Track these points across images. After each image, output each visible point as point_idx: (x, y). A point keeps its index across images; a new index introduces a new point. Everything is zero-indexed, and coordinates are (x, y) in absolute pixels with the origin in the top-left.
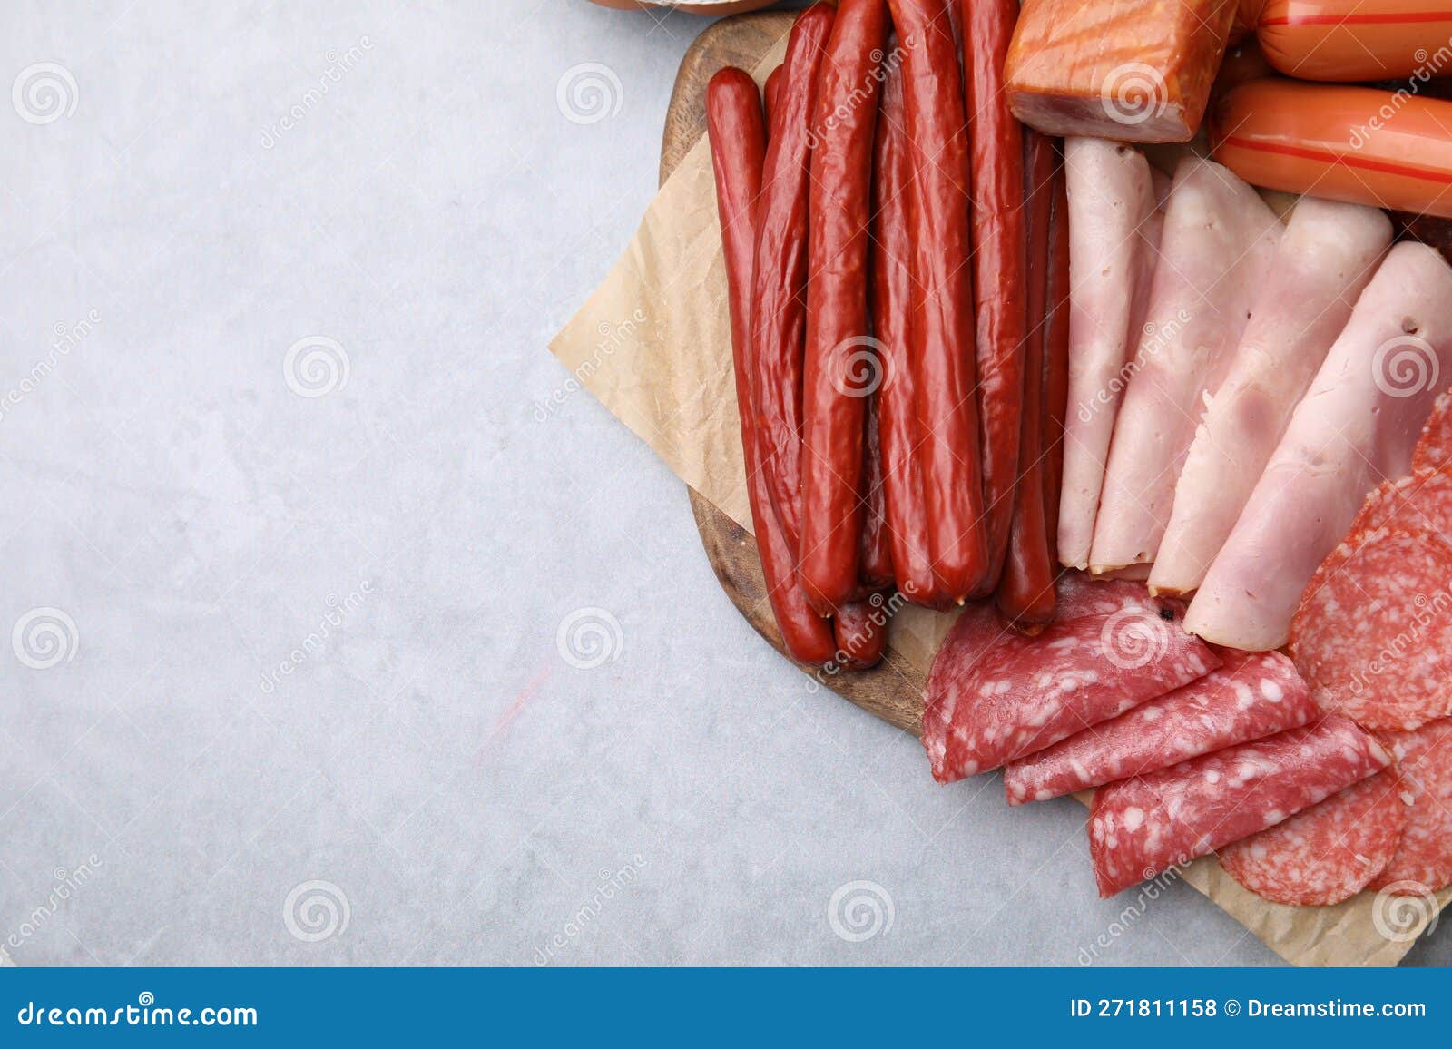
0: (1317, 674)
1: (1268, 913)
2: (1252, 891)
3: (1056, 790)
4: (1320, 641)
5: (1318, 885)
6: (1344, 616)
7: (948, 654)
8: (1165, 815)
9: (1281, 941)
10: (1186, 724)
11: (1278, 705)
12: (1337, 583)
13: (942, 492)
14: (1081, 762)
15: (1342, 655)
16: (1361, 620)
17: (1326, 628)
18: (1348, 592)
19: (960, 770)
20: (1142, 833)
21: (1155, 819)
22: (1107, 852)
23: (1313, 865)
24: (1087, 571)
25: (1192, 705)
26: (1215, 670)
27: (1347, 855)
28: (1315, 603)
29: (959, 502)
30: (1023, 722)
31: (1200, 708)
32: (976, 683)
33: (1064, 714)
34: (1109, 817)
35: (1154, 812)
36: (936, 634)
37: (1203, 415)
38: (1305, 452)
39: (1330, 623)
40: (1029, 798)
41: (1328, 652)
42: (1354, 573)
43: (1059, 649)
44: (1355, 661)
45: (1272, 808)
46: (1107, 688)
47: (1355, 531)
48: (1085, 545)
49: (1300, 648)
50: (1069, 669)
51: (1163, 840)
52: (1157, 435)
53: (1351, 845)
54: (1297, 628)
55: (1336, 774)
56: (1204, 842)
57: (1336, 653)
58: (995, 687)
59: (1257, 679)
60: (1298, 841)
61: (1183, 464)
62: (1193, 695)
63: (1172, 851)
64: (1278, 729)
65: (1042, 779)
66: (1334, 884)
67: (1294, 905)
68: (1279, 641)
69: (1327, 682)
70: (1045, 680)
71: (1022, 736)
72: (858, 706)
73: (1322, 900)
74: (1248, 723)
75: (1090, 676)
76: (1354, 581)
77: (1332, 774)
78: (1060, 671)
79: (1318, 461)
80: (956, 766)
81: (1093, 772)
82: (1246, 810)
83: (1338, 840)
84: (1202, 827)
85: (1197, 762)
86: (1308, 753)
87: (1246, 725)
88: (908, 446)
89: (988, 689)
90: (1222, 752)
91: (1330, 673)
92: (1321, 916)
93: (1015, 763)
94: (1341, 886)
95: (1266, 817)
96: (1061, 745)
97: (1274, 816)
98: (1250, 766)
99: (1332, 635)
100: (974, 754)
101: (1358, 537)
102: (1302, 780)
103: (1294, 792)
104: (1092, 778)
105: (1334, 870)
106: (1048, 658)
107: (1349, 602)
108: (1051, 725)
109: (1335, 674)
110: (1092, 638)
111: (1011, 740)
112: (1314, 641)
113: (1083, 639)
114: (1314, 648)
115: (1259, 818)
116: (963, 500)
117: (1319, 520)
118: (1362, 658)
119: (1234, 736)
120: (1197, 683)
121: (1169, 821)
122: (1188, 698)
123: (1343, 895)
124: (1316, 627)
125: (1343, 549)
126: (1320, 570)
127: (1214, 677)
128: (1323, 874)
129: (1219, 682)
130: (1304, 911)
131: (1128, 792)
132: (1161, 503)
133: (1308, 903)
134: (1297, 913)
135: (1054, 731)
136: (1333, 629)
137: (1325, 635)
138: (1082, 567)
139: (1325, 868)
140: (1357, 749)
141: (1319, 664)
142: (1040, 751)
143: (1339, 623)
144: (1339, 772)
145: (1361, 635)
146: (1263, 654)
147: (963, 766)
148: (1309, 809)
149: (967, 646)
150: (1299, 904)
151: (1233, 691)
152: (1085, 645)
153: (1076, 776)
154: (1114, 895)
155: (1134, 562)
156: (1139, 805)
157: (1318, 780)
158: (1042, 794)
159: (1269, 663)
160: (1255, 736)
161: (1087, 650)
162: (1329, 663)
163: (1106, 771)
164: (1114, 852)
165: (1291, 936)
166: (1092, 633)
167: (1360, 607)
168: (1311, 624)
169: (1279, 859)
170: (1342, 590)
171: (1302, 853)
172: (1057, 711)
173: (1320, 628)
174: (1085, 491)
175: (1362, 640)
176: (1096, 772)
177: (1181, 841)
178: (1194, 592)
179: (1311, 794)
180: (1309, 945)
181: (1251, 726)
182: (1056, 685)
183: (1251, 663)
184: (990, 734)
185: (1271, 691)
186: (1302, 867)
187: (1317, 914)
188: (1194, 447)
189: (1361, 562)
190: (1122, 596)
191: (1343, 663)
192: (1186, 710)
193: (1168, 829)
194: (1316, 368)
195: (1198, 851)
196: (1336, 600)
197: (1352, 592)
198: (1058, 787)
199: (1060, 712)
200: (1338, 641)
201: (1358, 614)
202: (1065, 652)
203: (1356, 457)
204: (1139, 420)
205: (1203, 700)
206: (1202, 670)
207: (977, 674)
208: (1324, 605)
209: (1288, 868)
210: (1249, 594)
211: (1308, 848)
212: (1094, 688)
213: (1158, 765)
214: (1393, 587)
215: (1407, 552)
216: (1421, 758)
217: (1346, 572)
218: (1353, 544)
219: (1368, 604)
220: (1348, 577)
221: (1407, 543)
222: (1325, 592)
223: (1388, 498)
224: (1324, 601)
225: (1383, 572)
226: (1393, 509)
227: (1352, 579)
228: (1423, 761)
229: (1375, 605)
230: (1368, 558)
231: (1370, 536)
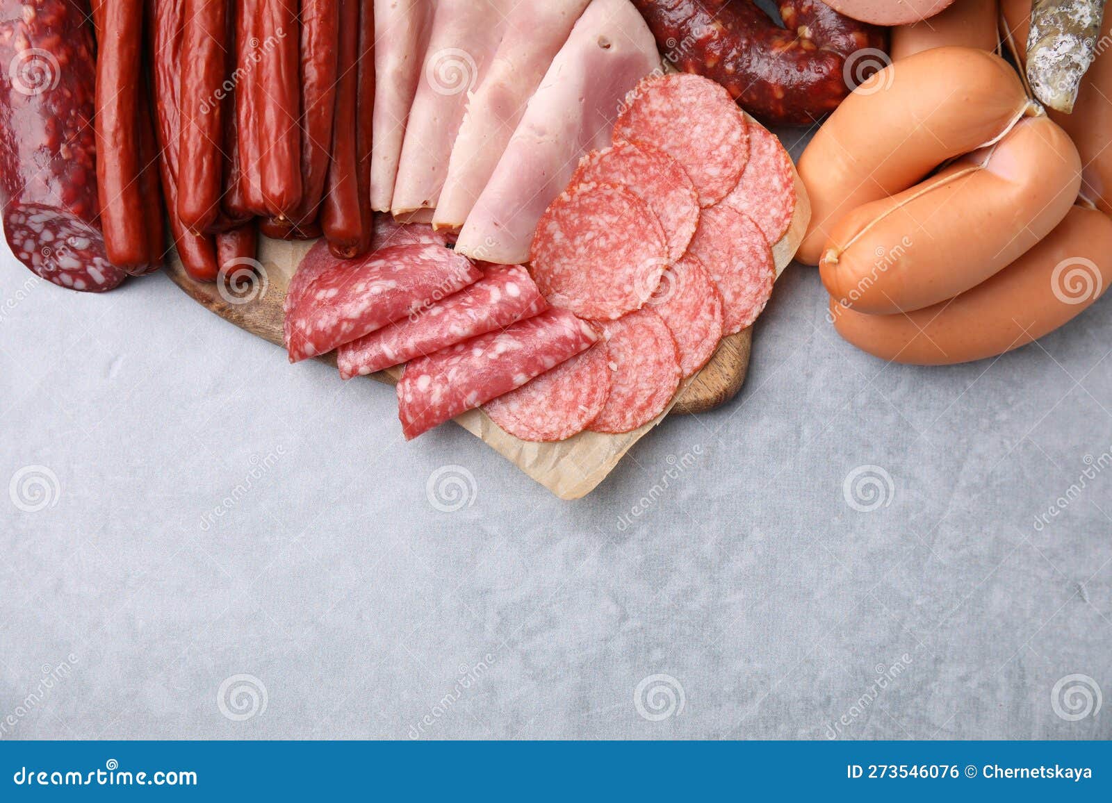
0: (551, 284)
1: (521, 449)
2: (510, 433)
3: (372, 366)
4: (552, 260)
5: (554, 427)
6: (568, 243)
7: (299, 277)
8: (445, 380)
9: (530, 467)
10: (458, 316)
11: (518, 299)
12: (562, 220)
13: (269, 143)
14: (388, 347)
15: (568, 270)
16: (580, 246)
17: (555, 252)
18: (569, 225)
19: (302, 350)
20: (430, 393)
21: (438, 382)
22: (405, 406)
23: (551, 413)
24: (389, 213)
25: (463, 304)
26: (479, 281)
27: (573, 405)
28: (546, 233)
29: (280, 151)
30: (344, 316)
31: (466, 304)
32: (313, 292)
33: (373, 309)
34: (408, 382)
35: (438, 377)
36: (293, 265)
37: (467, 106)
38: (532, 127)
39: (557, 248)
40: (354, 373)
41: (557, 268)
42: (573, 213)
43: (371, 268)
44: (576, 275)
45: (518, 373)
46: (404, 292)
47: (573, 184)
48: (388, 193)
49: (538, 264)
50: (376, 280)
51: (444, 396)
52: (435, 119)
53: (576, 397)
54: (534, 250)
55: (560, 347)
56: (471, 398)
57: (564, 269)
58: (326, 293)
59: (504, 283)
60: (541, 398)
61: (455, 141)
62: (464, 298)
63: (450, 403)
64: (519, 317)
65: (362, 358)
66: (565, 426)
67: (538, 441)
68: (524, 259)
69: (558, 289)
70: (360, 287)
71: (345, 326)
72: (250, 332)
73: (556, 437)
74: (498, 312)
75: (392, 284)
76: (574, 219)
77: (558, 348)
78: (371, 281)
79: (542, 133)
80: (299, 347)
81: (396, 352)
82: (500, 374)
83: (566, 395)
84: (470, 387)
85: (468, 342)
86: (543, 335)
87: (496, 315)
88: (252, 105)
89: (321, 295)
90: (481, 335)
91: (560, 282)
92: (558, 448)
93: (345, 347)
94: (569, 427)
95: (514, 379)
96: (374, 334)
97: (520, 379)
98: (504, 344)
99: (560, 256)
100: (311, 338)
101: (575, 188)
102: (537, 352)
103: (532, 360)
104: (396, 356)
105: (565, 417)
106: (364, 274)
107: (571, 234)
108: (364, 318)
109: (563, 283)
110: (395, 259)
111: (336, 328)
112: (547, 260)
113: (389, 261)
114: (547, 265)
115: (510, 380)
116: (283, 148)
117: (544, 174)
118: (582, 272)
119: (489, 323)
120: (467, 289)
121: (447, 382)
122: (461, 300)
123: (570, 433)
124: (548, 250)
125: (565, 196)
126: (548, 210)
127: (478, 285)
128: (557, 419)
129: (481, 287)
130: (545, 445)
131: (422, 366)
132: (439, 168)
133: (549, 440)
134: (541, 448)
135: (368, 322)
136: (560, 252)
137: (555, 256)
138: (385, 210)
139: (558, 415)
140: (574, 330)
141: (552, 276)
142: (359, 340)
143: (564, 248)
144: (563, 345)
145: (580, 256)
146: (510, 267)
147: (304, 348)
148: (545, 373)
150: (542, 441)
151: (488, 292)
152: (389, 264)
153: (385, 355)
154: (414, 438)
155: (421, 207)
156: (428, 373)
157: (548, 351)
158: (364, 370)
159: (513, 272)
160: (505, 323)
161: (391, 267)
162: (559, 276)
163: (406, 351)
164: (410, 405)
165: (538, 461)
166: (395, 257)
167: (578, 237)
168: (544, 248)
169: (528, 411)
170: (566, 225)
171: (543, 406)
172: (368, 307)
173: (551, 250)
174: (385, 158)
175: (581, 260)
176: (398, 351)
177: (456, 396)
178: (461, 227)
179: (543, 361)
180: (549, 468)
181: (499, 314)
182: (368, 290)
183: (503, 274)
184: (322, 324)
185: (513, 290)
186: (543, 416)
187: (554, 448)
188: (461, 129)
189: (577, 205)
190: (419, 235)
191: (569, 275)
192: (461, 309)
193: (447, 388)
194: (543, 73)
195: (469, 404)
196: (561, 231)
197: (572, 226)
198: (373, 363)
199: (370, 309)
200: (565, 260)
201: (578, 241)
202: (376, 269)
203: (570, 129)
204: (423, 110)
205: (470, 299)
207: (315, 285)
208: (553, 235)
209: (534, 416)
210: (496, 224)
211: (547, 402)
212: (393, 292)
213: (439, 345)
214: (601, 222)
215: (610, 198)
216: (622, 339)
217: (568, 212)
218: (572, 193)
219: (584, 234)
220: (569, 215)
221: (609, 192)
222: (553, 226)
223: (595, 161)
224: (552, 232)
225: (594, 212)
226: (599, 169)
227: (572, 217)
228: (624, 341)
229: (589, 236)
230: (583, 203)
231: (583, 188)
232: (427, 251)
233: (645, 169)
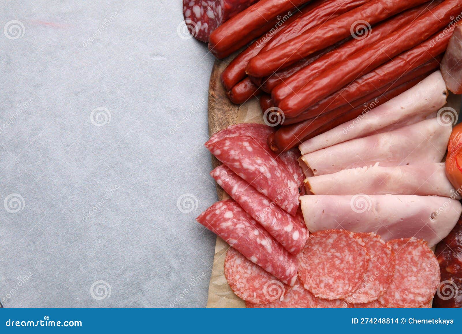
0: (306, 248)
1: (220, 275)
2: (225, 266)
3: (224, 185)
4: (317, 243)
5: (238, 286)
6: (330, 246)
7: (247, 127)
8: (235, 224)
9: (214, 284)
10: (269, 215)
11: (293, 240)
12: (339, 239)
13: (312, 88)
14: (237, 189)
15: (316, 253)
16: (331, 252)
17: (322, 243)
18: (338, 243)
19: (215, 149)
20: (226, 220)
21: (233, 222)
22: (213, 212)
23: (244, 281)
24: (301, 156)
25: (276, 214)
26: (290, 215)
27: (254, 290)
28: (330, 235)
29: (311, 96)
30: (242, 161)
31: (277, 216)
32: (246, 139)
33: (252, 173)
34: (225, 207)
35: (235, 220)
36: (251, 120)
37: (371, 166)
38: (377, 204)
39: (325, 243)
40: (216, 178)
41: (315, 248)
42: (345, 242)
43: (271, 161)
44: (316, 258)
45: (257, 257)
46: (268, 183)
47: (359, 235)
48: (310, 150)
50: (266, 166)
51: (228, 228)
52: (357, 154)
53: (258, 289)
54: (319, 234)
55: (279, 271)
56: (233, 242)
57: (316, 251)
58: (248, 146)
59: (297, 229)
60: (249, 272)
61: (351, 168)
62: (279, 212)
63: (225, 233)
64: (284, 245)
65: (225, 178)
66: (242, 291)
67: (228, 282)
68: (312, 230)
69: (305, 253)
70: (259, 161)
71: (237, 164)
73: (235, 290)
74: (281, 234)
75: (268, 175)
76: (343, 244)
77: (278, 270)
78: (265, 165)
79: (377, 210)
80: (216, 147)
81: (237, 193)
82: (252, 249)
83: (257, 284)
84: (240, 239)
85: (259, 225)
86: (281, 259)
87: (280, 234)
88: (324, 67)
89: (246, 144)
90: (266, 231)
91: (309, 252)
92: (229, 292)
93: (226, 167)
94: (242, 293)
95: (253, 257)
96: (240, 179)
97: (254, 259)
98: (266, 243)
99: (321, 246)
100: (223, 151)
101: (358, 237)
102: (271, 261)
103: (266, 261)
104: (235, 195)
105: (246, 288)
106: (266, 159)
107: (335, 246)
108: (245, 171)
109: (309, 254)
110: (280, 169)
111: (234, 160)
112: (317, 241)
113: (278, 167)
114: (314, 243)
115: (251, 255)
116: (312, 97)
117: (358, 221)
118: (319, 260)
119: (274, 232)
120: (284, 211)
121: (235, 226)
122: (277, 211)
123: (240, 295)
124: (322, 239)
125: (351, 235)
126: (341, 230)
127: (288, 216)
128: (243, 286)
129: (288, 218)
130: (227, 286)
131: (236, 209)
132: (335, 168)
133: (231, 286)
134: (225, 284)
135: (244, 173)
136: (324, 245)
137: (320, 244)
138: (302, 153)
139: (245, 285)
140: (291, 273)
141: (310, 247)
142: (233, 172)
143: (326, 246)
144: (281, 272)
145: (326, 255)
146: (305, 227)
147: (216, 150)
148: (263, 269)
149: (254, 131)
150: (229, 283)
151: (288, 224)
152: (277, 168)
153: (232, 189)
154: (199, 222)
155: (312, 169)
156: (234, 214)
157: (274, 266)
158: (220, 182)
159: (304, 230)
160: (278, 239)
161: (276, 169)
162: (311, 250)
163: (239, 198)
164: (215, 215)
165: (218, 287)
166: (282, 169)
167: (335, 250)
168: (322, 237)
169: (240, 269)
170: (338, 241)
171: (246, 275)
172: (252, 170)
173: (322, 241)
174: (327, 140)
175: (324, 256)
176: (238, 194)
177: (231, 234)
178: (312, 194)
179: (268, 267)
180: (218, 294)
181: (281, 235)
182: (260, 166)
183: (300, 225)
184: (232, 152)
185: (296, 236)
186: (241, 277)
187: (228, 291)
188: (359, 169)
189: (350, 242)
190: (296, 173)
191: (314, 254)
192: (273, 214)
193: (232, 227)
194: (404, 194)
195: (229, 242)
196: (334, 241)
197: (339, 245)
198: (225, 185)
199: (251, 172)
200: (320, 249)
201: (333, 251)
202: (271, 163)
203: (385, 221)
204: (359, 145)
205: (280, 216)
206: (289, 210)
207: (249, 138)
208: (330, 238)
209: (239, 274)
210: (323, 212)
211: (248, 276)
212: (265, 179)
213: (251, 213)
214: (347, 257)
215: (360, 255)
216: (297, 295)
217: (344, 239)
218: (355, 237)
219: (337, 252)
220: (343, 241)
221: (363, 253)
222: (335, 236)
223: (375, 239)
224: (331, 237)
225: (350, 251)
226: (372, 243)
227: (343, 242)
228: (296, 297)
229: (338, 254)
230: (352, 244)
231: (360, 241)
232: (292, 183)
233: (383, 263)
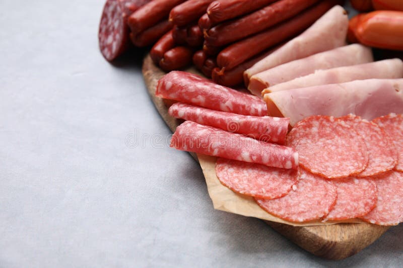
4: (303, 136)
5: (241, 187)
6: (317, 136)
12: (322, 125)
16: (321, 142)
17: (308, 134)
18: (324, 130)
23: (245, 182)
27: (260, 186)
28: (311, 123)
39: (310, 133)
41: (303, 141)
42: (329, 127)
44: (310, 150)
49: (295, 132)
53: (264, 185)
54: (299, 124)
57: (306, 144)
65: (185, 109)
73: (238, 191)
83: (260, 181)
101: (339, 120)
105: (251, 187)
107: (322, 135)
112: (302, 134)
123: (247, 194)
124: (306, 130)
125: (332, 118)
126: (319, 116)
128: (246, 185)
130: (229, 191)
133: (234, 190)
134: (227, 190)
136: (310, 137)
137: (306, 135)
139: (248, 185)
143: (314, 136)
145: (318, 145)
150: (230, 188)
167: (324, 138)
168: (305, 128)
169: (235, 175)
170: (322, 128)
171: (245, 178)
173: (307, 132)
175: (317, 147)
186: (241, 180)
189: (334, 126)
191: (306, 147)
196: (318, 129)
197: (325, 132)
200: (309, 141)
201: (322, 139)
209: (236, 178)
211: (248, 178)
214: (339, 141)
215: (352, 137)
216: (309, 183)
217: (328, 124)
218: (336, 120)
219: (328, 139)
220: (327, 126)
221: (353, 135)
222: (316, 123)
223: (357, 120)
224: (313, 125)
225: (339, 136)
226: (356, 124)
227: (328, 129)
228: (309, 185)
229: (329, 141)
230: (337, 128)
231: (343, 123)
233: (378, 140)
